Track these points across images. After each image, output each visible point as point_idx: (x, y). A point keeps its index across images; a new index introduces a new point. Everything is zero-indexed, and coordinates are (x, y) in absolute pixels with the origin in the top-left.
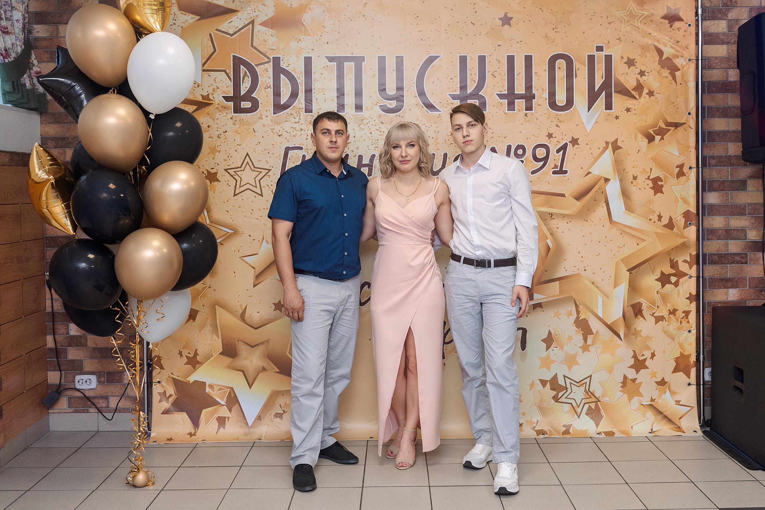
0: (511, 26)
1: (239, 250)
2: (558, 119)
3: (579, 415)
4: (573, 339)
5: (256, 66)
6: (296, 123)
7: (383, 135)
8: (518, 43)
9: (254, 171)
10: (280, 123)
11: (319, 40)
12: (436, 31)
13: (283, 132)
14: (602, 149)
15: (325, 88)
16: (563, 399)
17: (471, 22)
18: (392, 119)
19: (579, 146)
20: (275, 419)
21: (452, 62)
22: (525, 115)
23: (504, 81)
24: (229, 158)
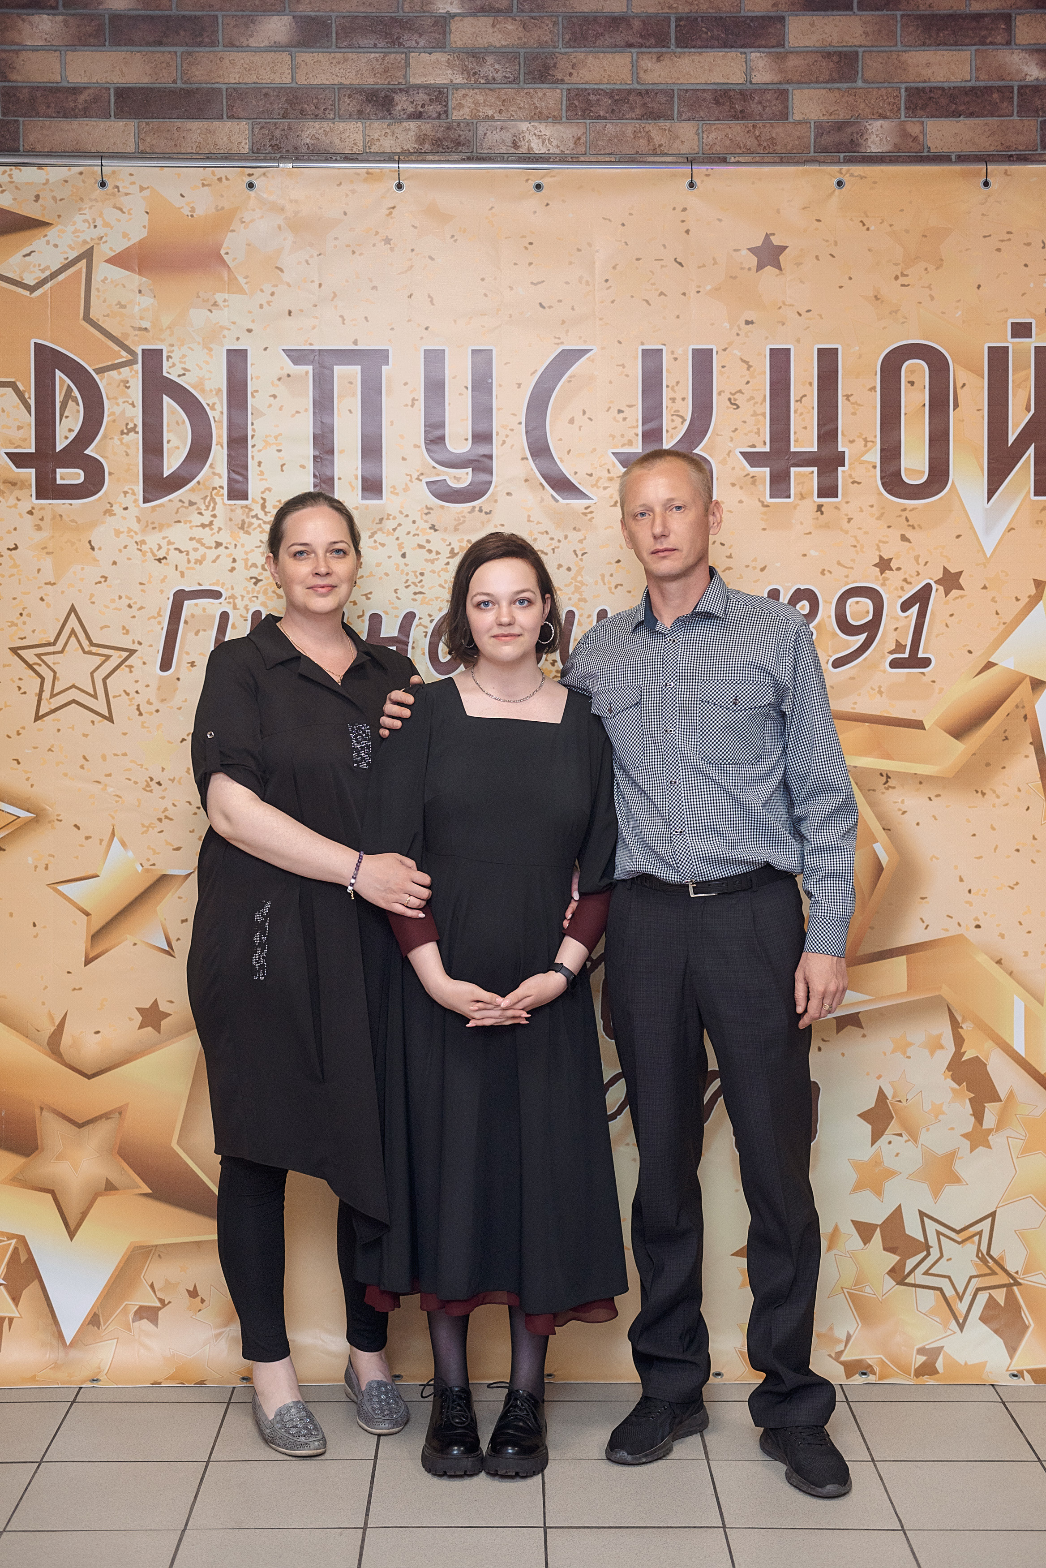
0: (780, 269)
1: (47, 865)
2: (907, 520)
3: (961, 1321)
4: (943, 1113)
5: (97, 374)
6: (203, 526)
8: (800, 315)
9: (90, 653)
10: (161, 527)
11: (265, 305)
12: (580, 282)
13: (168, 550)
14: (1024, 600)
15: (281, 434)
16: (918, 1277)
17: (675, 260)
18: (462, 519)
19: (962, 591)
20: (137, 1323)
21: (623, 366)
22: (816, 509)
23: (760, 417)
24: (24, 617)
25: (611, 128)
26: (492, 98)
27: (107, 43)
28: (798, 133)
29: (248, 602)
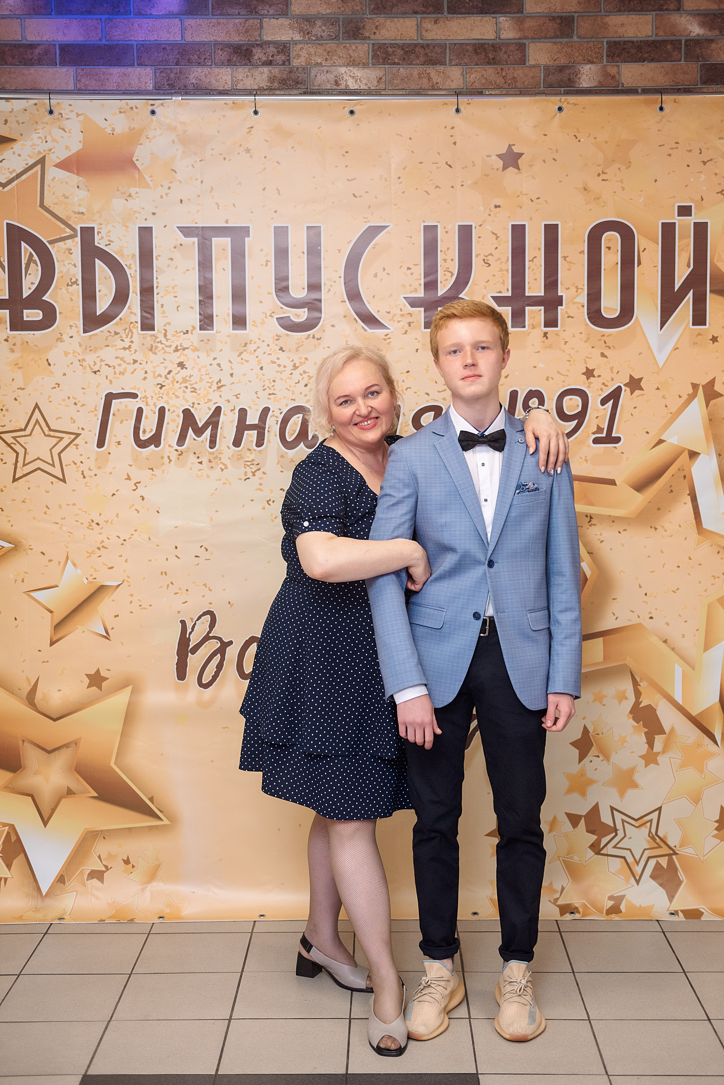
0: (519, 169)
1: (23, 579)
2: (605, 343)
3: (637, 878)
4: (627, 742)
5: (50, 244)
6: (124, 349)
7: (284, 371)
8: (532, 201)
9: (49, 436)
10: (96, 350)
11: (164, 196)
12: (381, 179)
13: (101, 365)
14: (685, 397)
15: (176, 286)
17: (446, 163)
18: (301, 343)
19: (642, 391)
20: (90, 881)
21: (411, 237)
22: (543, 335)
23: (505, 272)
24: (4, 412)
25: (403, 71)
26: (320, 50)
27: (53, 13)
28: (532, 74)
29: (156, 401)
